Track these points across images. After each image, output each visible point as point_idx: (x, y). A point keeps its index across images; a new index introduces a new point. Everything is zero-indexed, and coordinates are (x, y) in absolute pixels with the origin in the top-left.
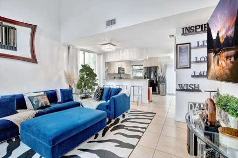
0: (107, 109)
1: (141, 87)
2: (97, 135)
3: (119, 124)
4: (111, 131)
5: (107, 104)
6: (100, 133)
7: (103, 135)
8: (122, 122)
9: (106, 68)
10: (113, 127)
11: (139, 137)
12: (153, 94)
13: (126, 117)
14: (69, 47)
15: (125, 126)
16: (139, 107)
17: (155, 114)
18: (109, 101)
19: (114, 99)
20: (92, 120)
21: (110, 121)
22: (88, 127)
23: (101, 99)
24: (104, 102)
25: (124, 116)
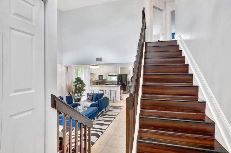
0: (97, 106)
1: (115, 91)
2: (94, 119)
3: (104, 113)
4: (101, 117)
5: (96, 104)
6: (96, 118)
7: (97, 118)
8: (105, 112)
9: (90, 78)
10: (101, 115)
11: (114, 118)
12: (123, 93)
13: (107, 110)
14: (67, 68)
15: (107, 114)
16: (114, 103)
17: (123, 107)
18: (97, 102)
19: (101, 101)
20: (93, 112)
21: (99, 113)
22: (91, 114)
23: (92, 101)
24: (94, 102)
25: (106, 110)
